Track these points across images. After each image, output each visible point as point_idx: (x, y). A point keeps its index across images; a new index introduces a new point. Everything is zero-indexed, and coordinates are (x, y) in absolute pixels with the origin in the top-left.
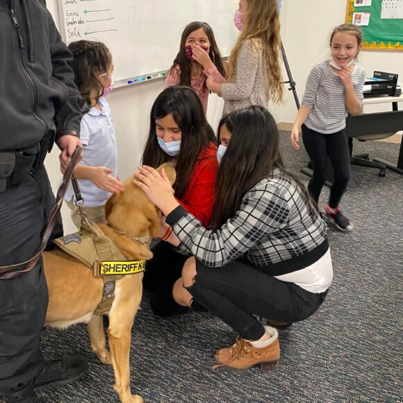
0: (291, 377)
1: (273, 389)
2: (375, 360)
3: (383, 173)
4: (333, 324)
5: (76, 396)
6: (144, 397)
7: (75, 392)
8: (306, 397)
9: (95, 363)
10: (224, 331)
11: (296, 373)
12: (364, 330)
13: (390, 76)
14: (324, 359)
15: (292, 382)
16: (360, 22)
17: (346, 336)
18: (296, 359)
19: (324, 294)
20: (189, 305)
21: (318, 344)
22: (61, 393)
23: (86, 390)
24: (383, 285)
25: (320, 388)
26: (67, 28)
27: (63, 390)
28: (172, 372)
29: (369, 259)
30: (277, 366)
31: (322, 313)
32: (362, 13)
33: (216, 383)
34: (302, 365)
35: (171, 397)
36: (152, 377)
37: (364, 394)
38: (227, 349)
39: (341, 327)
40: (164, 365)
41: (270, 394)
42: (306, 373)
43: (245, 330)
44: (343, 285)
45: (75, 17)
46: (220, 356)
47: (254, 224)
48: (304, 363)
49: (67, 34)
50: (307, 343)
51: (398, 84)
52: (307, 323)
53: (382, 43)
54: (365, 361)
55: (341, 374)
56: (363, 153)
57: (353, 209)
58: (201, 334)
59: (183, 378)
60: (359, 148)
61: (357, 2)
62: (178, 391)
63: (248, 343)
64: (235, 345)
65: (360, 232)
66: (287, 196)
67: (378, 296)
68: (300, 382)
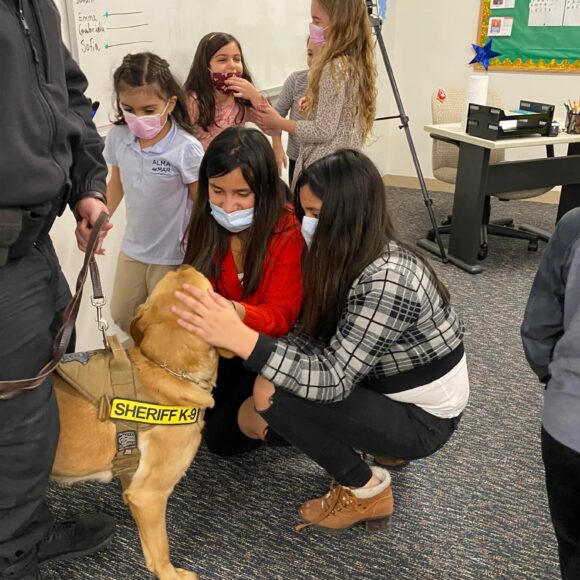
0: (410, 539)
1: (383, 557)
2: (528, 513)
3: (534, 246)
4: (468, 462)
5: (99, 573)
6: (198, 572)
7: (97, 567)
8: (431, 567)
9: (125, 524)
10: (312, 475)
11: (417, 533)
12: (511, 470)
13: (543, 108)
14: (456, 513)
15: (411, 547)
16: (498, 31)
17: (487, 479)
18: (416, 513)
19: (457, 419)
20: (262, 437)
21: (446, 491)
22: (77, 570)
23: (113, 565)
24: (537, 406)
25: (451, 554)
26: (79, 38)
27: (79, 565)
28: (239, 535)
29: (516, 369)
30: (389, 524)
31: (451, 447)
32: (502, 19)
33: (301, 551)
34: (425, 522)
35: (237, 572)
36: (210, 543)
37: (514, 562)
38: (317, 500)
39: (479, 467)
40: (226, 526)
41: (380, 565)
42: (431, 533)
43: (344, 472)
44: (481, 407)
45: (91, 22)
46: (307, 511)
47: (379, 334)
48: (428, 519)
49: (80, 47)
50: (431, 490)
51: (554, 119)
52: (430, 462)
53: (531, 60)
54: (514, 513)
55: (481, 534)
56: (505, 217)
57: (493, 298)
58: (279, 480)
59: (254, 544)
60: (499, 211)
61: (495, 3)
62: (247, 563)
63: (347, 491)
64: (328, 495)
65: (503, 330)
66: (415, 284)
67: (531, 422)
68: (422, 545)
